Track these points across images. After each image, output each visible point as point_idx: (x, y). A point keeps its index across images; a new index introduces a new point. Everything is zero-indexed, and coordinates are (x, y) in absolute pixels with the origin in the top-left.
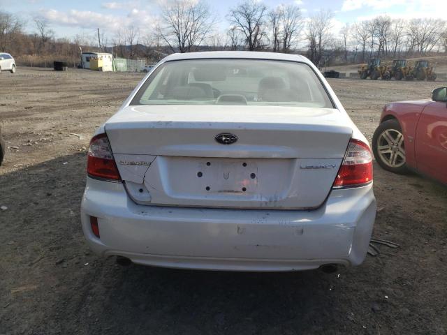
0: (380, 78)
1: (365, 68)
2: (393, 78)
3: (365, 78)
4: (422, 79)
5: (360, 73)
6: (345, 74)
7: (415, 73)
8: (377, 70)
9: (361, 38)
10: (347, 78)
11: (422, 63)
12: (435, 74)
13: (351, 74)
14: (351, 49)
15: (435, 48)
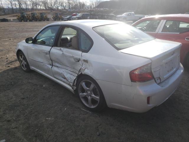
0: (28, 21)
1: (20, 17)
2: (33, 21)
3: (21, 21)
4: (44, 20)
5: (18, 19)
6: (10, 20)
7: (41, 18)
8: (26, 17)
9: (9, 2)
10: (12, 22)
11: (42, 14)
12: (48, 18)
13: (13, 19)
14: (5, 7)
15: (42, 8)
